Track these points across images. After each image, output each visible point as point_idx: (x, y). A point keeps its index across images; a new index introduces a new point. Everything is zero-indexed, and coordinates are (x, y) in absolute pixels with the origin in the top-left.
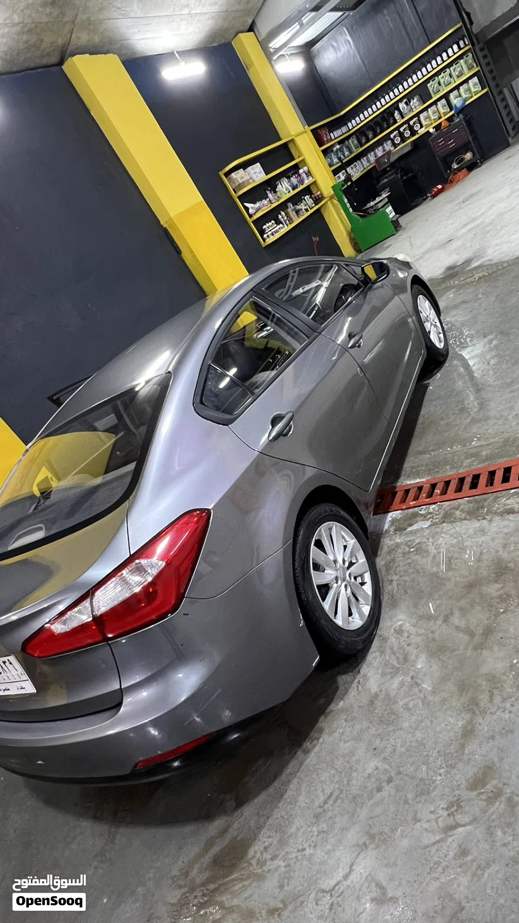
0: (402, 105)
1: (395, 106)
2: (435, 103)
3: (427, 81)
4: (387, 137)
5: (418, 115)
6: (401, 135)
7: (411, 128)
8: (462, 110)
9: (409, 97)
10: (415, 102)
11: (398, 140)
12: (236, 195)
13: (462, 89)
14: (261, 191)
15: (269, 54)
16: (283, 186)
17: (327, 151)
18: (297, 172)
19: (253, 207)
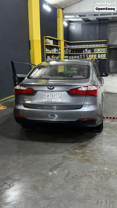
0: (86, 50)
1: (84, 49)
2: (94, 54)
3: (95, 48)
4: (79, 55)
5: (89, 54)
6: (83, 56)
7: (86, 56)
8: (100, 60)
9: (89, 49)
10: (90, 51)
11: (81, 57)
12: (45, 45)
13: (101, 55)
14: (50, 48)
15: (63, 18)
16: (55, 50)
17: (65, 49)
18: (58, 49)
19: (47, 50)
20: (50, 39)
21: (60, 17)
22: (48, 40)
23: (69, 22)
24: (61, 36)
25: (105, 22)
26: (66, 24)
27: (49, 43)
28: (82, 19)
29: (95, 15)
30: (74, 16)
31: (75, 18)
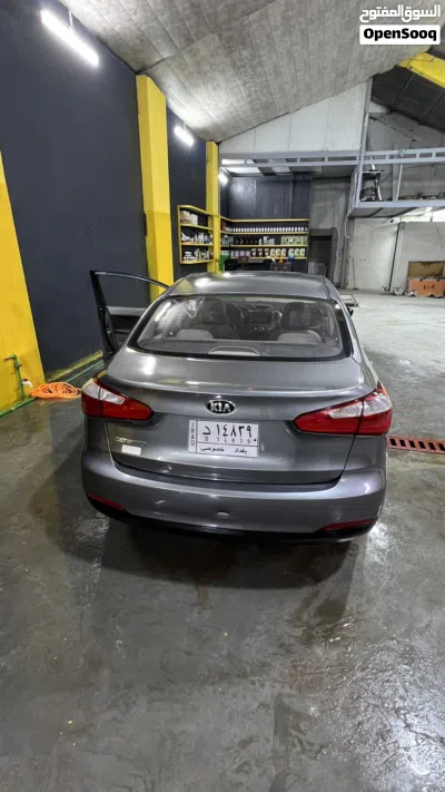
0: (265, 238)
1: (262, 236)
2: (281, 248)
3: (283, 235)
4: (250, 249)
5: (270, 248)
6: (257, 252)
7: (264, 252)
8: (293, 260)
9: (270, 236)
10: (272, 241)
11: (254, 254)
12: (180, 224)
13: (297, 250)
14: (192, 231)
15: (220, 164)
16: (201, 237)
17: (222, 235)
18: (209, 235)
19: (185, 238)
20: (192, 212)
21: (211, 161)
22: (186, 214)
23: (232, 175)
24: (213, 206)
25: (307, 177)
26: (224, 180)
27: (188, 221)
28: (259, 168)
29: (288, 160)
30: (242, 162)
31: (246, 165)
